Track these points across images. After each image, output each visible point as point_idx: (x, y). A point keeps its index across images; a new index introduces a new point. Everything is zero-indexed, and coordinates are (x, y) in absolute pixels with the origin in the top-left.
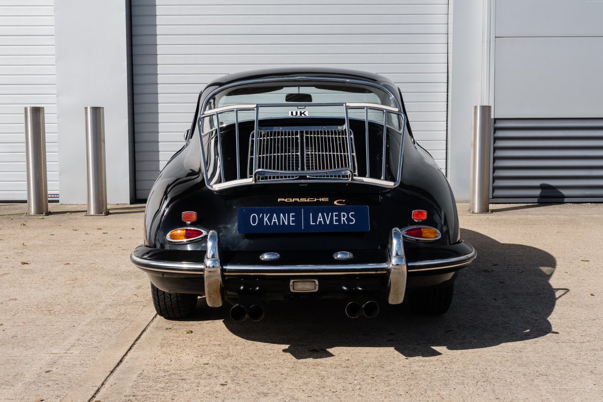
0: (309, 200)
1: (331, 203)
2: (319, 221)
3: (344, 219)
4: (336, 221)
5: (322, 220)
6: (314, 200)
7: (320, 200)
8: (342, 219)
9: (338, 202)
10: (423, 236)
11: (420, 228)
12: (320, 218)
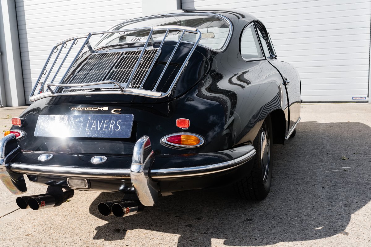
0: (94, 109)
1: (109, 112)
2: (93, 127)
3: (112, 126)
4: (106, 128)
5: (95, 126)
6: (97, 109)
7: (102, 109)
8: (111, 126)
9: (114, 111)
10: (182, 143)
11: (180, 136)
12: (94, 125)
